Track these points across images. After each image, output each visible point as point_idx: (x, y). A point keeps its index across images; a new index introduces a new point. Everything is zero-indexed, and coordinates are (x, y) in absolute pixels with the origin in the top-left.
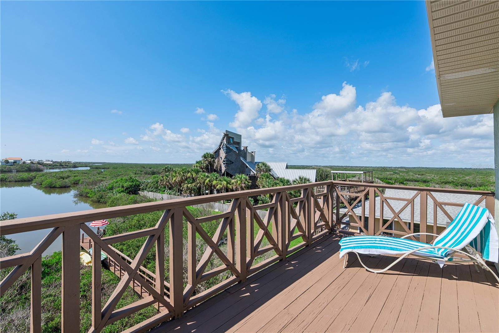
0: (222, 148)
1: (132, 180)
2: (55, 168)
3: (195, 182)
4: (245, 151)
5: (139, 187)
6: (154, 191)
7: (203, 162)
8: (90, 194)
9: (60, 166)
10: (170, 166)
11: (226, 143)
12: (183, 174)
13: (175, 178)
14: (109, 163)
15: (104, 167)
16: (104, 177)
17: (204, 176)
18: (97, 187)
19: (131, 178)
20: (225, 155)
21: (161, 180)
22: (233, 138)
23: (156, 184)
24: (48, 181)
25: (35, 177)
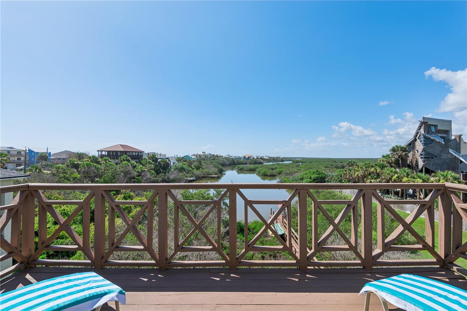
0: (419, 138)
1: (318, 172)
3: (380, 177)
4: (458, 140)
5: (324, 179)
7: (391, 156)
9: (273, 160)
10: (353, 160)
11: (425, 132)
12: (366, 169)
13: (358, 172)
14: (306, 158)
16: (299, 170)
17: (391, 171)
18: (292, 177)
19: (318, 171)
20: (423, 147)
21: (344, 174)
22: (435, 125)
23: (340, 178)
24: (264, 171)
25: (257, 168)
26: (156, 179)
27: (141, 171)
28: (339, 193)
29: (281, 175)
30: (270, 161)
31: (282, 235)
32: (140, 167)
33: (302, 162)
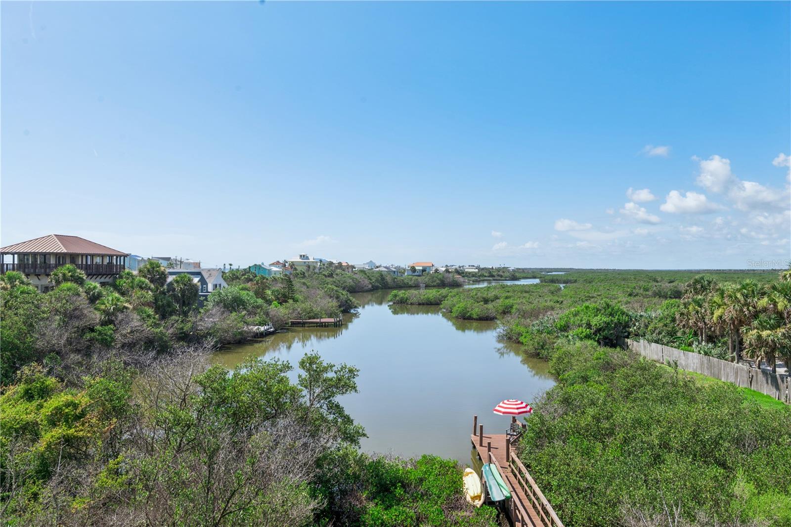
1: (610, 310)
2: (481, 280)
3: (785, 324)
5: (627, 329)
6: (665, 341)
8: (523, 337)
9: (489, 277)
10: (707, 277)
12: (746, 300)
13: (721, 310)
14: (579, 269)
15: (565, 278)
16: (558, 302)
18: (537, 324)
19: (608, 306)
21: (682, 314)
23: (671, 325)
24: (462, 305)
25: (445, 297)
26: (158, 330)
27: (114, 309)
28: (669, 369)
29: (508, 318)
30: (482, 279)
31: (504, 501)
32: (110, 298)
33: (566, 282)
